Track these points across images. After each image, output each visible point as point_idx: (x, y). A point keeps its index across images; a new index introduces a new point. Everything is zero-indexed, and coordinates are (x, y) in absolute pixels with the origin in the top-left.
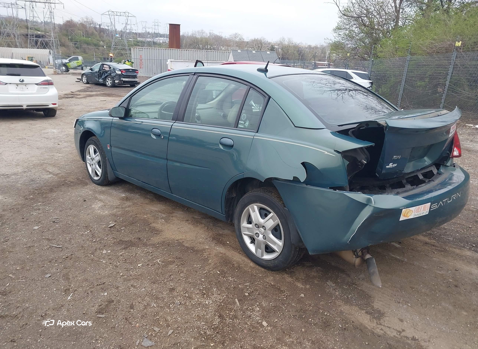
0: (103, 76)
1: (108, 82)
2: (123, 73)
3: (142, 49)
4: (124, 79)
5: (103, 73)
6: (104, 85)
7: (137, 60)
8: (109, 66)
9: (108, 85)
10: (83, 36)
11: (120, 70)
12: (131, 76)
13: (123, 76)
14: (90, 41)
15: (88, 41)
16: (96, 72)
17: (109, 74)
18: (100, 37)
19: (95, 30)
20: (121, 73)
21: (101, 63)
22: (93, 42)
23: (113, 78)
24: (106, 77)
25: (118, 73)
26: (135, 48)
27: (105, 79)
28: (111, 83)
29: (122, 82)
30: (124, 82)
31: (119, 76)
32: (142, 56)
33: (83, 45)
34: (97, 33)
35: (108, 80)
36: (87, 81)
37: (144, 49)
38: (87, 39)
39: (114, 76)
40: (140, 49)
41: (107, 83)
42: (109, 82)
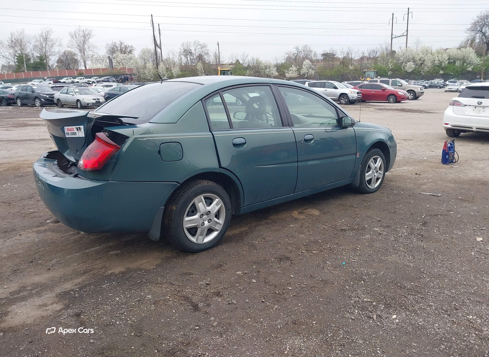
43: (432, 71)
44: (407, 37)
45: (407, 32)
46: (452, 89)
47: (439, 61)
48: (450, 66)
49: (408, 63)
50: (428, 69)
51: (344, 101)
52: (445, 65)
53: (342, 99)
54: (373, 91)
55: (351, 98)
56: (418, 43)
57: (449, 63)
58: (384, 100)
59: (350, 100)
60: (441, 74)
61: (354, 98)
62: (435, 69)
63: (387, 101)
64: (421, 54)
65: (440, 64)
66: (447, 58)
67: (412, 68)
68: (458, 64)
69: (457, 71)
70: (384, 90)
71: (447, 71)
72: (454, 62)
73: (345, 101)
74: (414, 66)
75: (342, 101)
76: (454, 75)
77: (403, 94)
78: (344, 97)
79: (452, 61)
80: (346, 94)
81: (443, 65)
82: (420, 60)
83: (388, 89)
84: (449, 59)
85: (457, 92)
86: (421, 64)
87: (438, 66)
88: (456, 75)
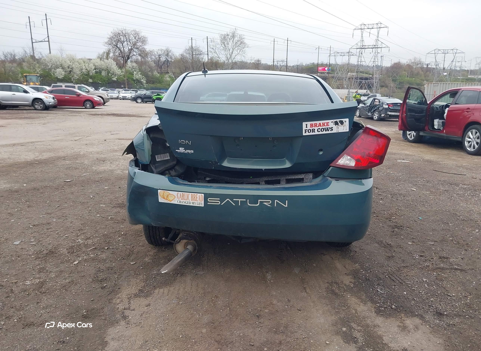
0: (373, 109)
1: (375, 115)
2: (390, 107)
3: (437, 85)
4: (390, 113)
5: (373, 107)
6: (372, 118)
7: (430, 96)
8: (379, 100)
9: (375, 118)
10: (408, 76)
11: (388, 104)
12: (398, 110)
13: (390, 110)
14: (414, 81)
15: (412, 81)
16: (368, 106)
17: (377, 108)
18: (425, 77)
19: (421, 70)
20: (388, 107)
21: (373, 98)
22: (416, 82)
23: (379, 112)
24: (374, 111)
25: (385, 107)
26: (430, 84)
27: (373, 114)
28: (377, 116)
29: (388, 116)
30: (390, 115)
31: (386, 110)
32: (436, 92)
33: (405, 85)
34: (422, 72)
35: (375, 114)
36: (360, 115)
37: (439, 84)
38: (411, 79)
39: (382, 110)
40: (435, 85)
41: (374, 117)
42: (376, 117)
43: (81, 79)
44: (49, 44)
45: (49, 39)
46: (113, 96)
47: (86, 69)
48: (97, 76)
49: (58, 70)
50: (78, 77)
51: (39, 107)
52: (93, 74)
53: (36, 105)
54: (67, 97)
55: (47, 104)
56: (61, 50)
57: (96, 72)
58: (81, 106)
59: (46, 106)
60: (91, 83)
61: (50, 104)
62: (84, 78)
63: (84, 107)
64: (69, 61)
65: (88, 73)
66: (93, 68)
67: (63, 75)
68: (104, 73)
69: (104, 81)
70: (79, 95)
71: (96, 80)
72: (100, 73)
73: (41, 107)
74: (63, 73)
75: (36, 106)
76: (102, 84)
77: (99, 100)
78: (38, 103)
79: (99, 71)
80: (41, 99)
81: (91, 74)
82: (68, 67)
83: (82, 95)
84: (95, 69)
85: (117, 99)
86: (70, 71)
87: (86, 75)
88: (103, 83)
